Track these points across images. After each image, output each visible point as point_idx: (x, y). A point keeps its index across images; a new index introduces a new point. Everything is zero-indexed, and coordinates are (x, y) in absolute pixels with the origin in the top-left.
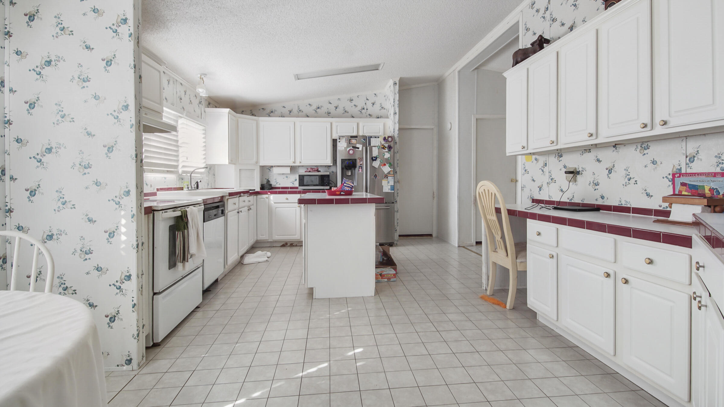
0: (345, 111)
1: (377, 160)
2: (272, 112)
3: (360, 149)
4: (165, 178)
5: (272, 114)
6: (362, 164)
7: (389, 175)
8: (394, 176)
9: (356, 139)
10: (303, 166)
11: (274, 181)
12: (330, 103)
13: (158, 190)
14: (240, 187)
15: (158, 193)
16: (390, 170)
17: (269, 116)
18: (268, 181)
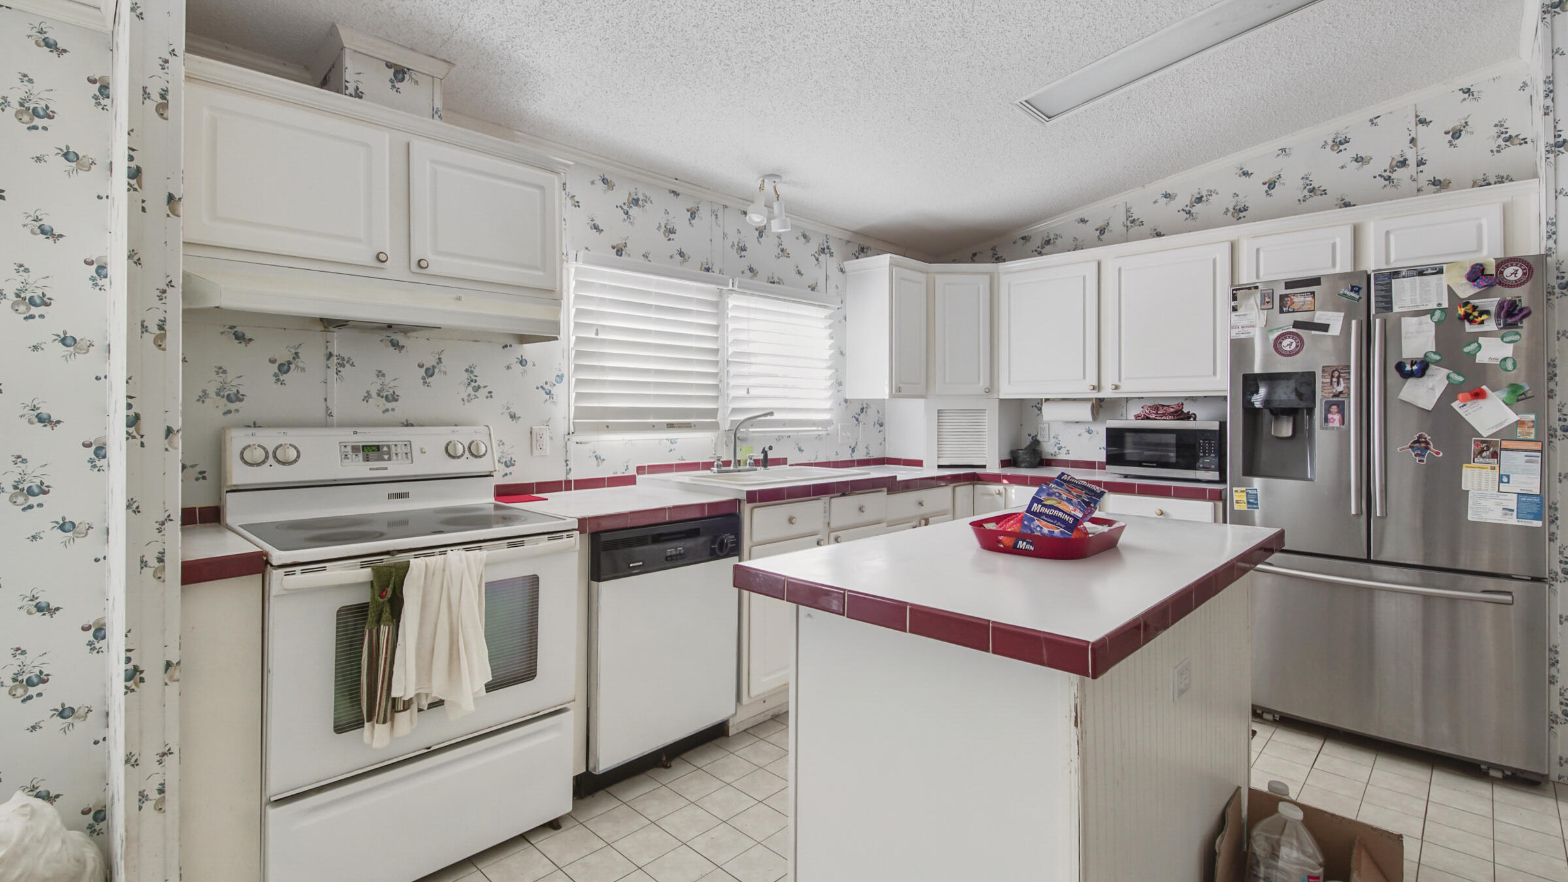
0: (1312, 190)
1: (1428, 372)
2: (1048, 242)
3: (1335, 330)
4: (672, 442)
5: (1048, 247)
6: (1341, 393)
7: (1505, 444)
8: (1541, 451)
9: (1313, 293)
10: (1142, 398)
11: (1052, 441)
12: (1246, 174)
13: (641, 470)
14: (938, 457)
15: (639, 478)
16: (1513, 417)
17: (1040, 254)
18: (1036, 443)
